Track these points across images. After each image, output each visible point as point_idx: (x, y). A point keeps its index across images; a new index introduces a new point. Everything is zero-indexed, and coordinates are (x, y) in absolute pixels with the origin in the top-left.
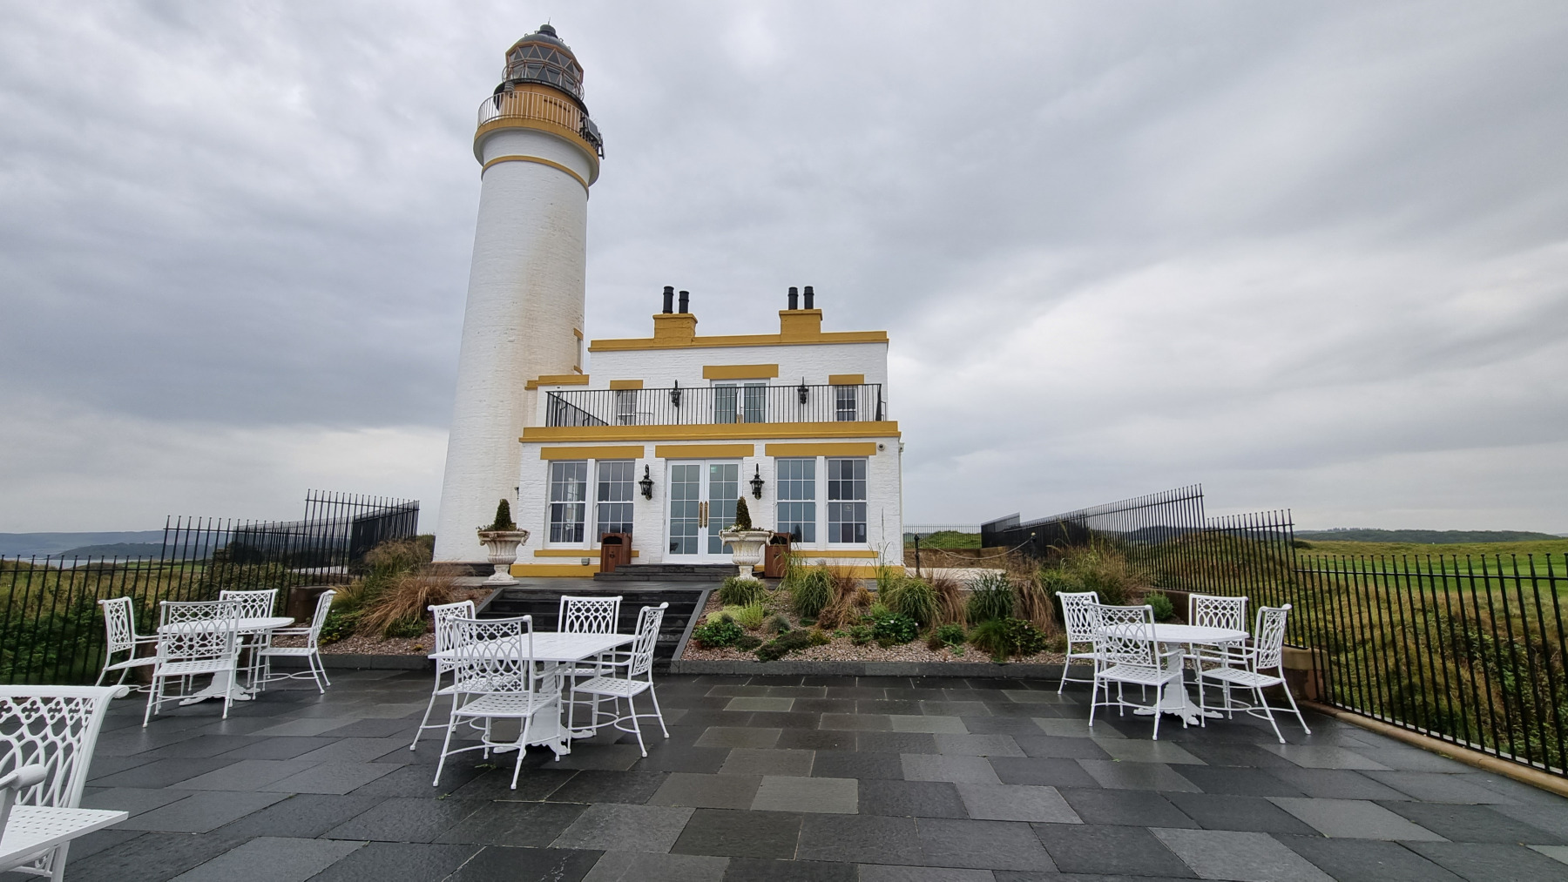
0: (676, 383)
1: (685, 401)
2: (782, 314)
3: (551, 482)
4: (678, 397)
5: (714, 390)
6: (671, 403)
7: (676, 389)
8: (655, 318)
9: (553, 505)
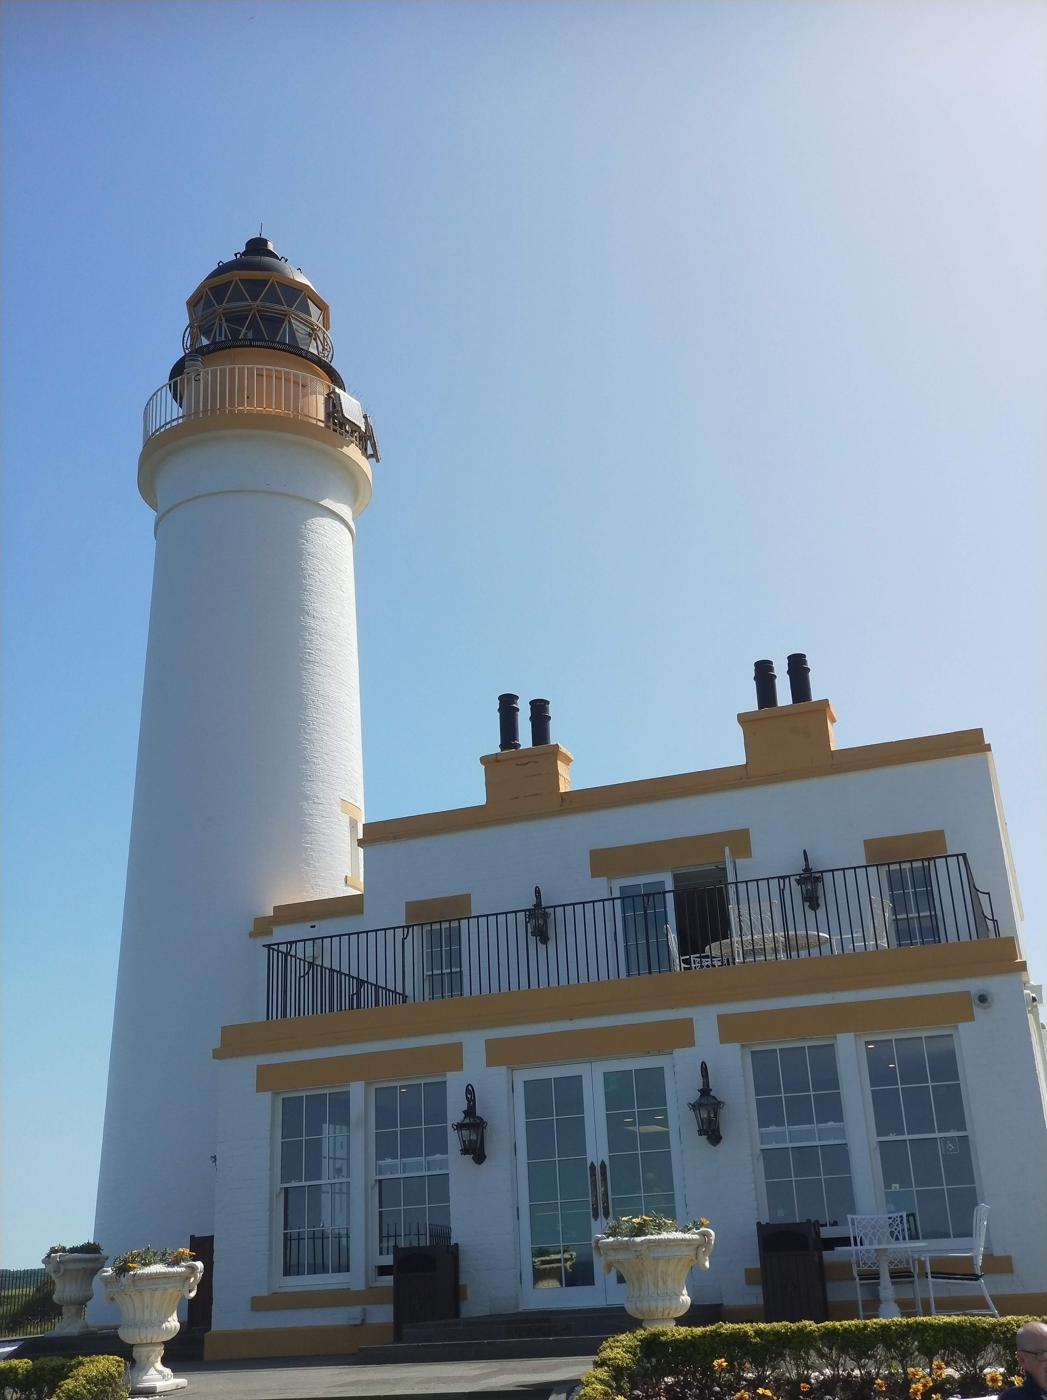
0: (538, 892)
1: (560, 929)
2: (744, 719)
3: (279, 1140)
4: (546, 923)
5: (618, 903)
6: (532, 939)
7: (538, 905)
8: (484, 760)
9: (286, 1189)
